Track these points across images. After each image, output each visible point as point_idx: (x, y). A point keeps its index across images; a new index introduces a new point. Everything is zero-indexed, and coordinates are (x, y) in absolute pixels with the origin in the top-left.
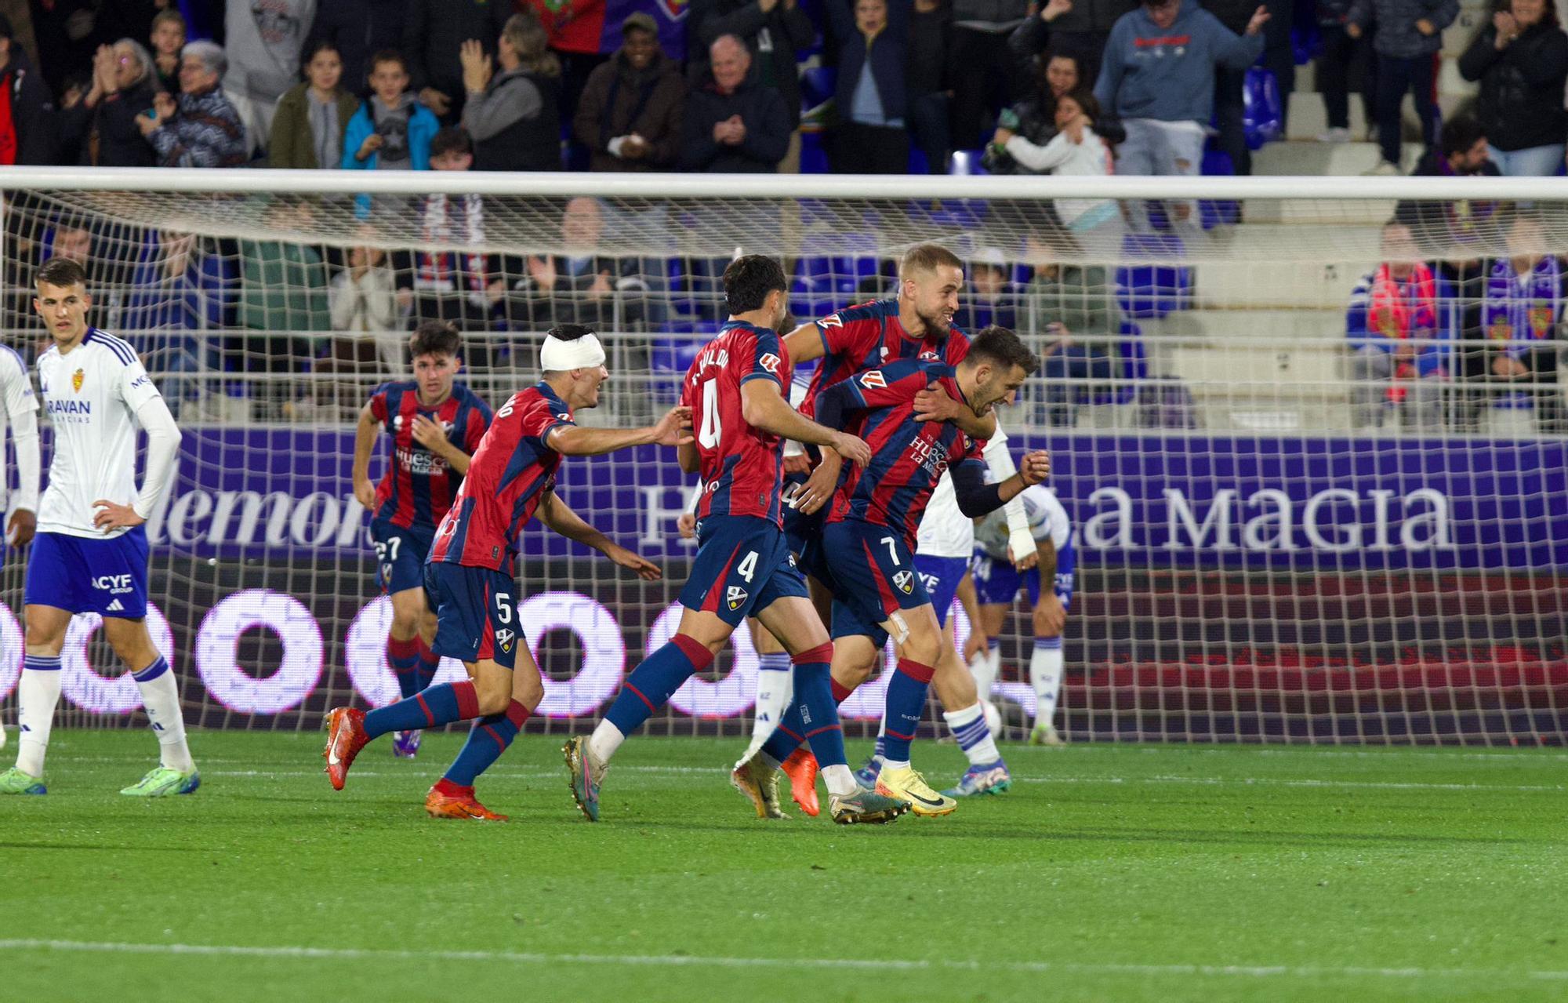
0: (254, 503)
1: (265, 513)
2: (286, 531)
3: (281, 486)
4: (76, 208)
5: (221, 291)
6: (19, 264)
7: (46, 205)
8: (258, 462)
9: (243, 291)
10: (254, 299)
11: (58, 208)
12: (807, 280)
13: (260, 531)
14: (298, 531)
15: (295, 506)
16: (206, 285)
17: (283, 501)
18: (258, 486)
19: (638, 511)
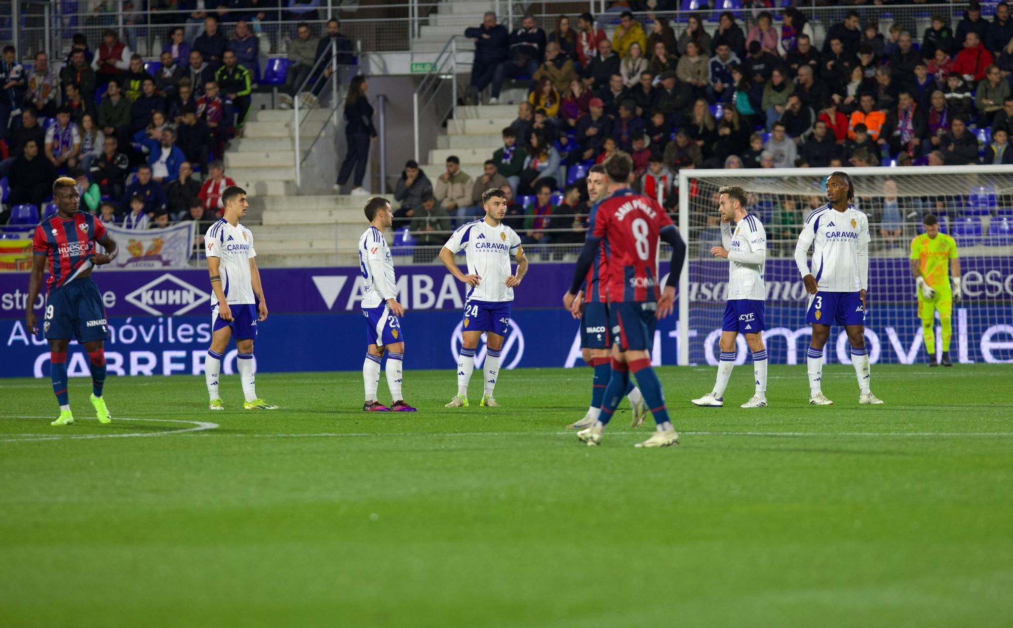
0: (778, 285)
1: (783, 288)
2: (790, 295)
3: (786, 279)
4: (713, 184)
5: (765, 212)
6: (694, 203)
7: (703, 183)
8: (778, 271)
9: (773, 212)
10: (776, 214)
11: (707, 184)
12: (971, 203)
13: (780, 296)
14: (794, 295)
15: (792, 286)
16: (760, 210)
17: (788, 284)
18: (778, 279)
19: (912, 285)
